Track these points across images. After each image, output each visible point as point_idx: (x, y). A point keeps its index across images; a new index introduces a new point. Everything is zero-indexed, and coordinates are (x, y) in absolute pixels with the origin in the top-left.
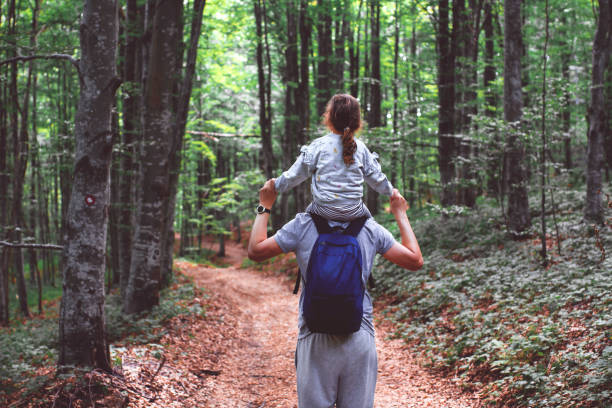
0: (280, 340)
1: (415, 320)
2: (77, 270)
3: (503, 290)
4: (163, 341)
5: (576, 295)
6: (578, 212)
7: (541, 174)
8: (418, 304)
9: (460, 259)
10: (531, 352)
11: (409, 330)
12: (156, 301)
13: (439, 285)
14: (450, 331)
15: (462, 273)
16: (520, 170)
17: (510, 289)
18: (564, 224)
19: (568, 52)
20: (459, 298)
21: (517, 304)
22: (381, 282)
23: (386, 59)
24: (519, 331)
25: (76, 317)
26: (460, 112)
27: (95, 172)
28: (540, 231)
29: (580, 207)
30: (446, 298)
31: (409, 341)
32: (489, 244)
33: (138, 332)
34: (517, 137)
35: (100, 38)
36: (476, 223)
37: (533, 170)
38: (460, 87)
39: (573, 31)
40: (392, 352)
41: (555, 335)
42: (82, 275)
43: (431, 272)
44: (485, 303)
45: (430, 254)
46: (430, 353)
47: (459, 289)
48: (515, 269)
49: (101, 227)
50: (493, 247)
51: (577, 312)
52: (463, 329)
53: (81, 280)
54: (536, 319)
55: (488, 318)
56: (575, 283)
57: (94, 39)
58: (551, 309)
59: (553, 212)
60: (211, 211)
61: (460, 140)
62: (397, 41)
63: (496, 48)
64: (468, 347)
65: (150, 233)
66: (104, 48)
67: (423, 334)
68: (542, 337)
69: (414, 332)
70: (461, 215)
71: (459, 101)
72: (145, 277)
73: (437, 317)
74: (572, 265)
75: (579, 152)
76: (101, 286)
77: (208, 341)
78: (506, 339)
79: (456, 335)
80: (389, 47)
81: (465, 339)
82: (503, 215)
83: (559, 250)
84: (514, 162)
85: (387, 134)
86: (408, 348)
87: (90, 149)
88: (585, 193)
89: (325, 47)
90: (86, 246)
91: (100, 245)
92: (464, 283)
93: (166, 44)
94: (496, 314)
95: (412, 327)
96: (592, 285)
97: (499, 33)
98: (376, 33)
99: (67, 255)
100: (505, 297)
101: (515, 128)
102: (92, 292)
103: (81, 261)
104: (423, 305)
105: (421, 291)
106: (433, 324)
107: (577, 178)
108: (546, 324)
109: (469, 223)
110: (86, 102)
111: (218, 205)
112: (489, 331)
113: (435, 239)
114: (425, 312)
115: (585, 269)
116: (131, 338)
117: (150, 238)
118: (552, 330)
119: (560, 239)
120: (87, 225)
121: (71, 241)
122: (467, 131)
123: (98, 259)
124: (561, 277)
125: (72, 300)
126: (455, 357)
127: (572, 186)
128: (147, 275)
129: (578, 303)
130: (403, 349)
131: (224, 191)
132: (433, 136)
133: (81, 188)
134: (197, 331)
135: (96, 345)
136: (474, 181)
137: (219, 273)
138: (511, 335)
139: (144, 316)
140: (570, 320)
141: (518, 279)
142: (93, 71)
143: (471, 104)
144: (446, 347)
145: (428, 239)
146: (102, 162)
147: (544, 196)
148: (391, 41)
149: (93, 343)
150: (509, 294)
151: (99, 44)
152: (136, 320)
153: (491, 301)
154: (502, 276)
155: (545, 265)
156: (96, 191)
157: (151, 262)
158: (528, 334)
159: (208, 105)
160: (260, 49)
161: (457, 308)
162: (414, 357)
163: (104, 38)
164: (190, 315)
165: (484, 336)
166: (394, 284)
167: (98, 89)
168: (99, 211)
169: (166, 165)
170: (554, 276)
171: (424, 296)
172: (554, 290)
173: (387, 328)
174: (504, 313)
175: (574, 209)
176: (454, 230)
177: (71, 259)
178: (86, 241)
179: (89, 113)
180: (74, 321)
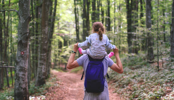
0: (81, 94)
1: (120, 87)
2: (19, 74)
3: (146, 78)
4: (46, 95)
5: (168, 79)
6: (168, 55)
7: (157, 44)
8: (121, 82)
9: (133, 69)
10: (155, 97)
11: (119, 90)
12: (44, 83)
13: (127, 77)
14: (131, 90)
15: (134, 73)
16: (151, 43)
17: (148, 78)
18: (164, 58)
19: (164, 8)
20: (133, 81)
21: (150, 82)
22: (111, 76)
23: (112, 12)
24: (151, 91)
25: (19, 88)
26: (133, 26)
27: (24, 45)
28: (157, 60)
29: (169, 53)
30: (129, 81)
31: (118, 93)
32: (142, 65)
33: (39, 92)
34: (150, 33)
35: (24, 4)
36: (138, 58)
37: (154, 43)
38: (133, 19)
39: (166, 3)
40: (114, 97)
41: (162, 92)
42: (20, 76)
43: (125, 73)
44: (141, 82)
45: (125, 67)
46: (125, 97)
47: (133, 78)
48: (150, 72)
49: (26, 61)
50: (143, 65)
51: (169, 85)
52: (135, 90)
53: (20, 77)
54: (156, 87)
55: (142, 86)
56: (168, 76)
57: (23, 5)
58: (160, 84)
59: (161, 55)
60: (63, 56)
61: (133, 34)
62: (115, 6)
63: (144, 8)
64: (136, 95)
65: (43, 63)
66: (26, 7)
67: (123, 91)
68: (158, 92)
69: (120, 91)
70: (134, 56)
71: (133, 23)
72: (41, 76)
73: (127, 86)
74: (166, 70)
75: (168, 38)
76: (26, 79)
77: (60, 94)
78: (147, 93)
79: (132, 92)
80: (112, 8)
81: (135, 93)
82: (146, 56)
83: (163, 66)
84: (149, 41)
85: (112, 33)
86: (118, 96)
87: (22, 38)
88: (170, 49)
89: (94, 8)
90: (21, 67)
91: (26, 66)
92: (135, 76)
93: (46, 7)
94: (144, 85)
95: (120, 89)
96: (173, 76)
97: (144, 3)
98: (109, 4)
99: (16, 69)
100: (147, 80)
101: (149, 30)
102: (23, 81)
103: (20, 71)
104: (123, 83)
105: (122, 79)
106: (126, 88)
107: (167, 45)
108: (159, 88)
109: (136, 58)
110: (21, 24)
111: (64, 54)
112: (142, 90)
113: (126, 63)
114: (123, 85)
115: (171, 72)
116: (37, 94)
117: (43, 64)
118: (161, 90)
119: (163, 63)
120: (22, 61)
121: (17, 65)
122: (135, 31)
123: (25, 71)
124: (164, 74)
125: (17, 83)
126: (132, 98)
127: (166, 47)
128: (42, 75)
129: (169, 82)
130: (117, 96)
131: (66, 50)
132: (125, 33)
133: (20, 49)
134: (57, 91)
135: (25, 96)
136: (137, 46)
137: (64, 74)
138: (149, 92)
139: (41, 87)
140: (167, 87)
141: (151, 75)
142: (23, 14)
143: (136, 24)
144: (130, 95)
145: (124, 63)
146: (26, 42)
147: (158, 50)
148: (113, 6)
149: (24, 96)
150: (148, 79)
151: (24, 6)
152: (39, 88)
153: (143, 81)
154: (146, 74)
155: (159, 70)
156: (24, 50)
157: (43, 71)
158: (154, 91)
159: (61, 26)
160: (75, 9)
161: (133, 83)
162: (120, 98)
163: (26, 4)
164: (55, 86)
165: (141, 92)
166: (114, 76)
167: (24, 20)
168: (25, 56)
169: (47, 43)
170: (161, 74)
171: (123, 80)
172: (162, 78)
173: (112, 90)
174: (147, 85)
175: (167, 54)
176: (132, 61)
177: (17, 71)
178: (21, 65)
179: (22, 27)
180: (18, 89)
